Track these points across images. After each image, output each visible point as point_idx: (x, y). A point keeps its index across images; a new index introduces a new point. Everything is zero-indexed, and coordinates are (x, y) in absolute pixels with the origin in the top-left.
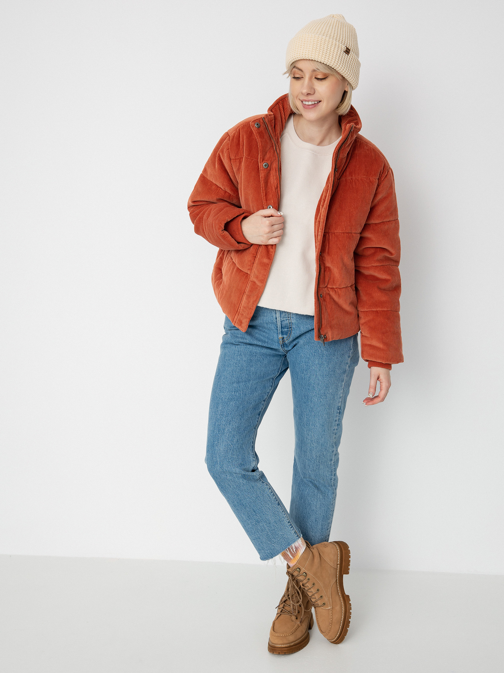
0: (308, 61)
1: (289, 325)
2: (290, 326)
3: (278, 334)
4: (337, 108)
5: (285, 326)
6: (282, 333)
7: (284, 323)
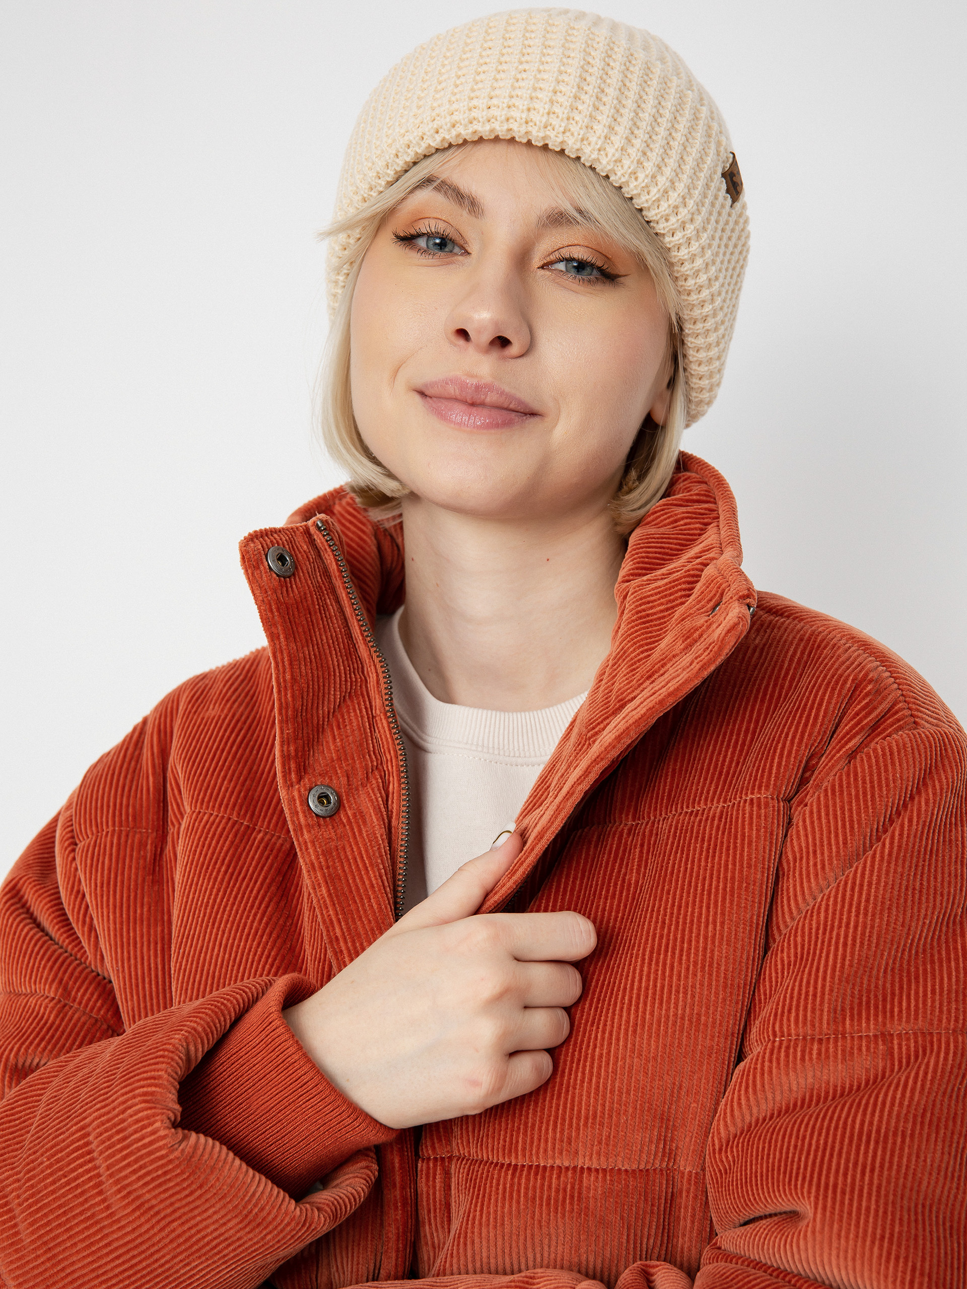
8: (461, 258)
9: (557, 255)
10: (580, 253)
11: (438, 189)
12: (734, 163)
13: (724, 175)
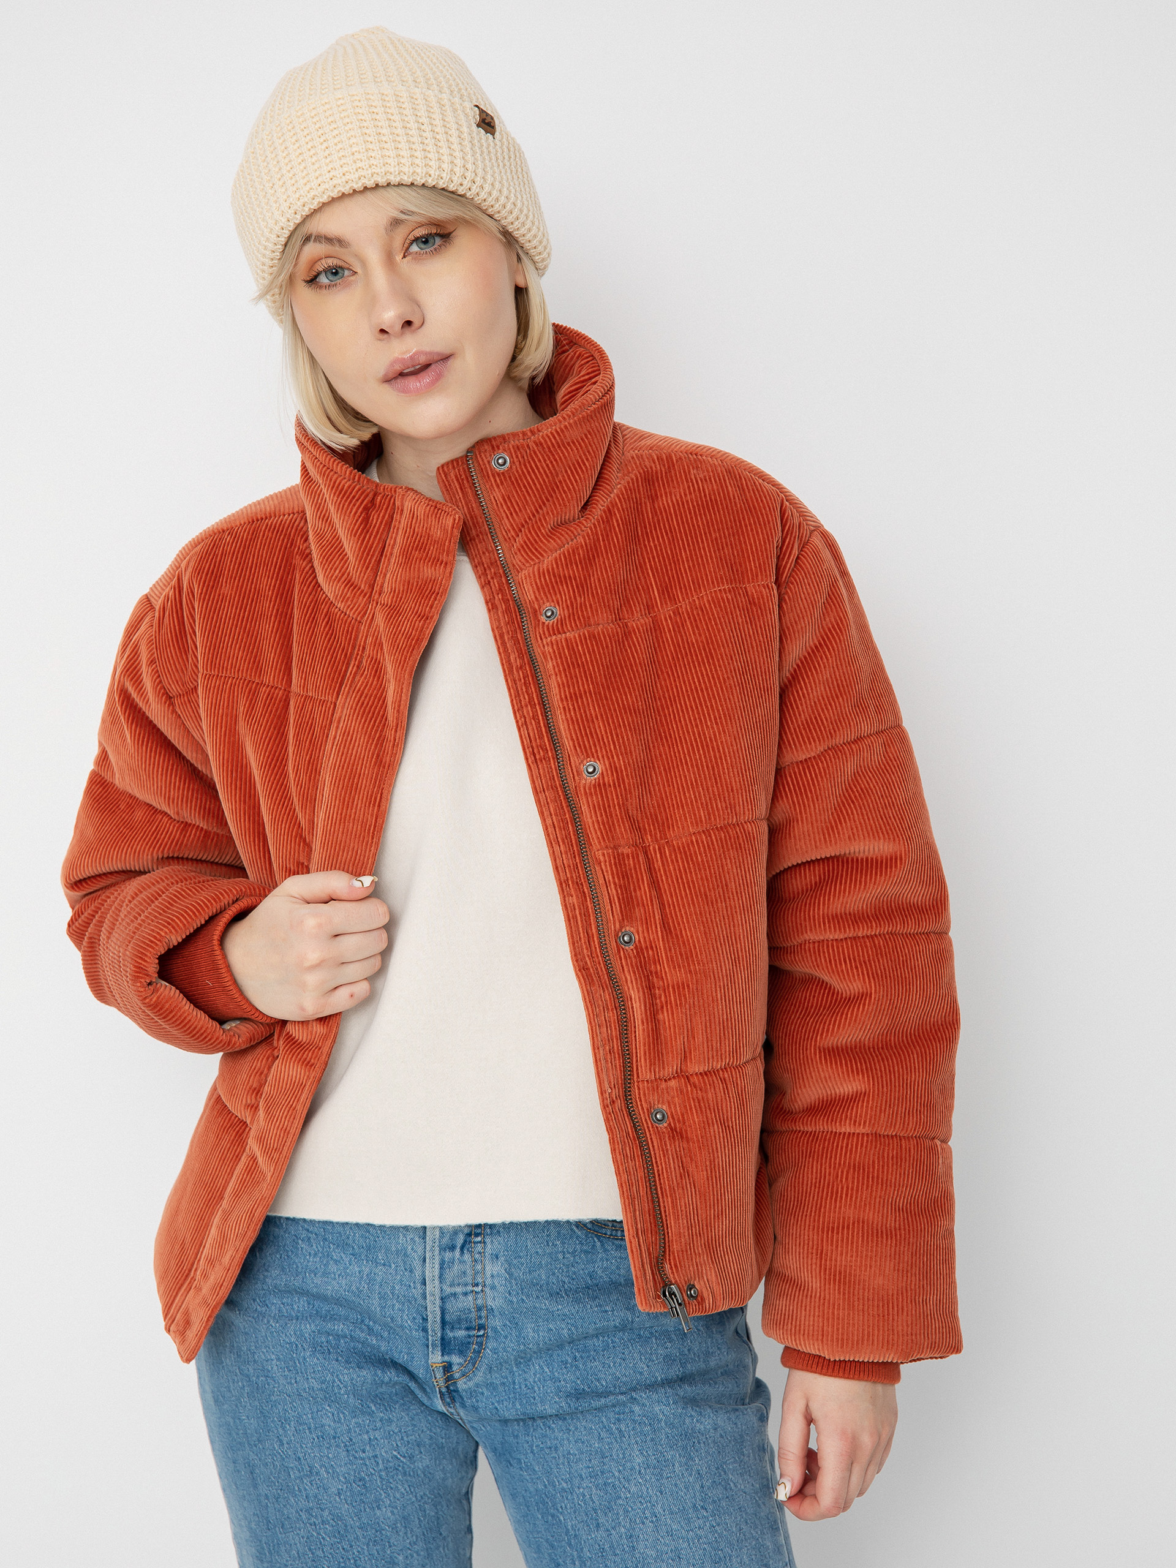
0: (359, 199)
1: (473, 1315)
2: (482, 1321)
3: (428, 1347)
4: (514, 358)
5: (459, 1321)
6: (446, 1346)
7: (453, 1306)
8: (352, 278)
9: (408, 241)
10: (421, 232)
11: (315, 241)
12: (482, 111)
13: (478, 126)
